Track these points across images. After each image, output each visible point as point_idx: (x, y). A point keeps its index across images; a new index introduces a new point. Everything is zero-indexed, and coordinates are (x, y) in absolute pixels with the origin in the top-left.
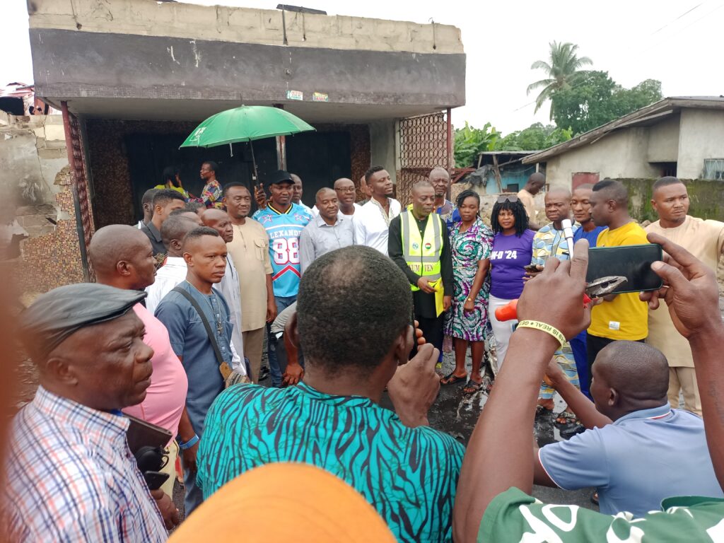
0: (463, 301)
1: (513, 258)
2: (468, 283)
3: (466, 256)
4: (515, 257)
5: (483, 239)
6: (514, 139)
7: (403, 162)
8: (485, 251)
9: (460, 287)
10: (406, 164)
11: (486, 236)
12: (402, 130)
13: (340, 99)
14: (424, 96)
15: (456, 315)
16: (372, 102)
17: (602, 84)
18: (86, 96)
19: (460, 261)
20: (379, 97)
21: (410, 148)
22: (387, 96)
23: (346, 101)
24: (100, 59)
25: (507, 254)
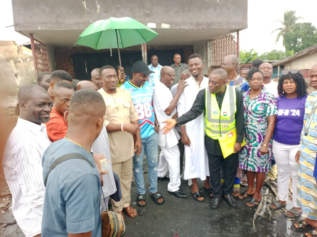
0: (256, 146)
1: (297, 115)
2: (261, 133)
3: (260, 114)
4: (299, 115)
5: (271, 101)
6: (265, 56)
7: (211, 63)
8: (272, 110)
9: (255, 137)
10: (214, 64)
11: (272, 99)
12: (211, 46)
13: (176, 26)
14: (224, 23)
15: (250, 156)
16: (195, 28)
17: (309, 29)
18: (40, 29)
19: (255, 119)
20: (198, 25)
21: (216, 55)
22: (203, 24)
23: (180, 28)
24: (47, 10)
25: (292, 112)
